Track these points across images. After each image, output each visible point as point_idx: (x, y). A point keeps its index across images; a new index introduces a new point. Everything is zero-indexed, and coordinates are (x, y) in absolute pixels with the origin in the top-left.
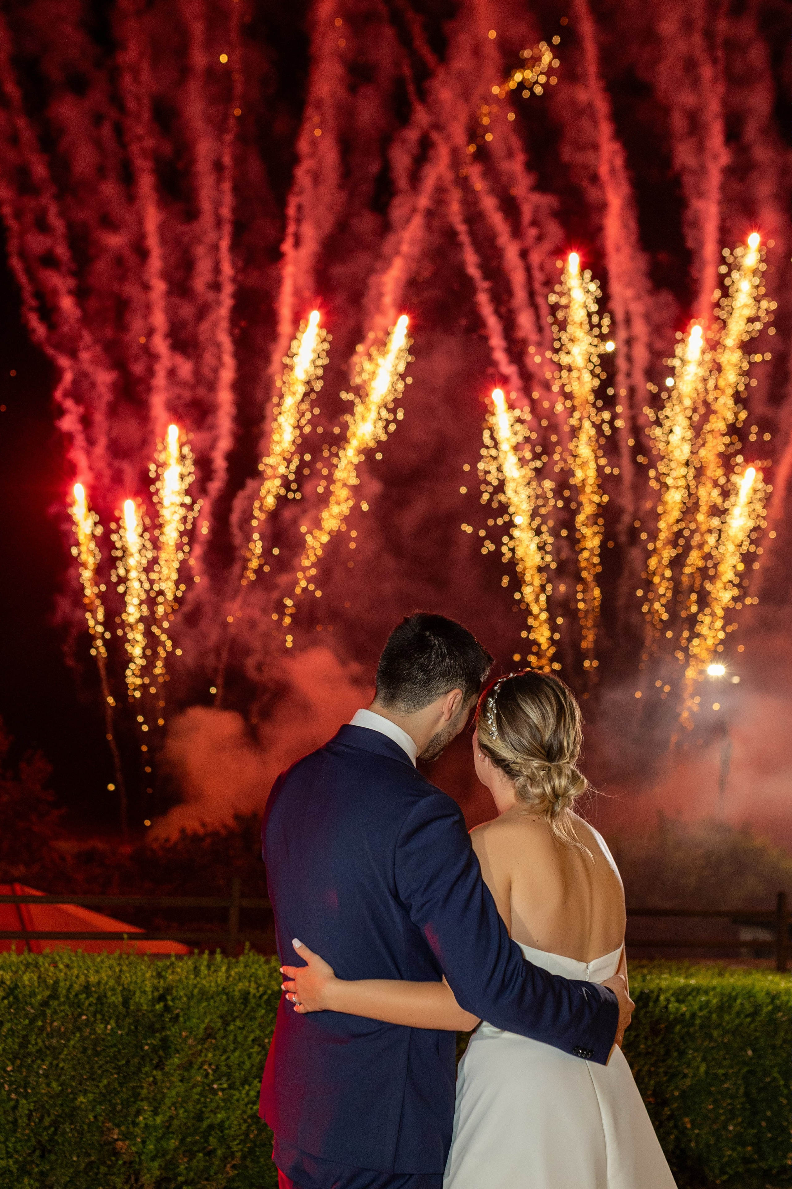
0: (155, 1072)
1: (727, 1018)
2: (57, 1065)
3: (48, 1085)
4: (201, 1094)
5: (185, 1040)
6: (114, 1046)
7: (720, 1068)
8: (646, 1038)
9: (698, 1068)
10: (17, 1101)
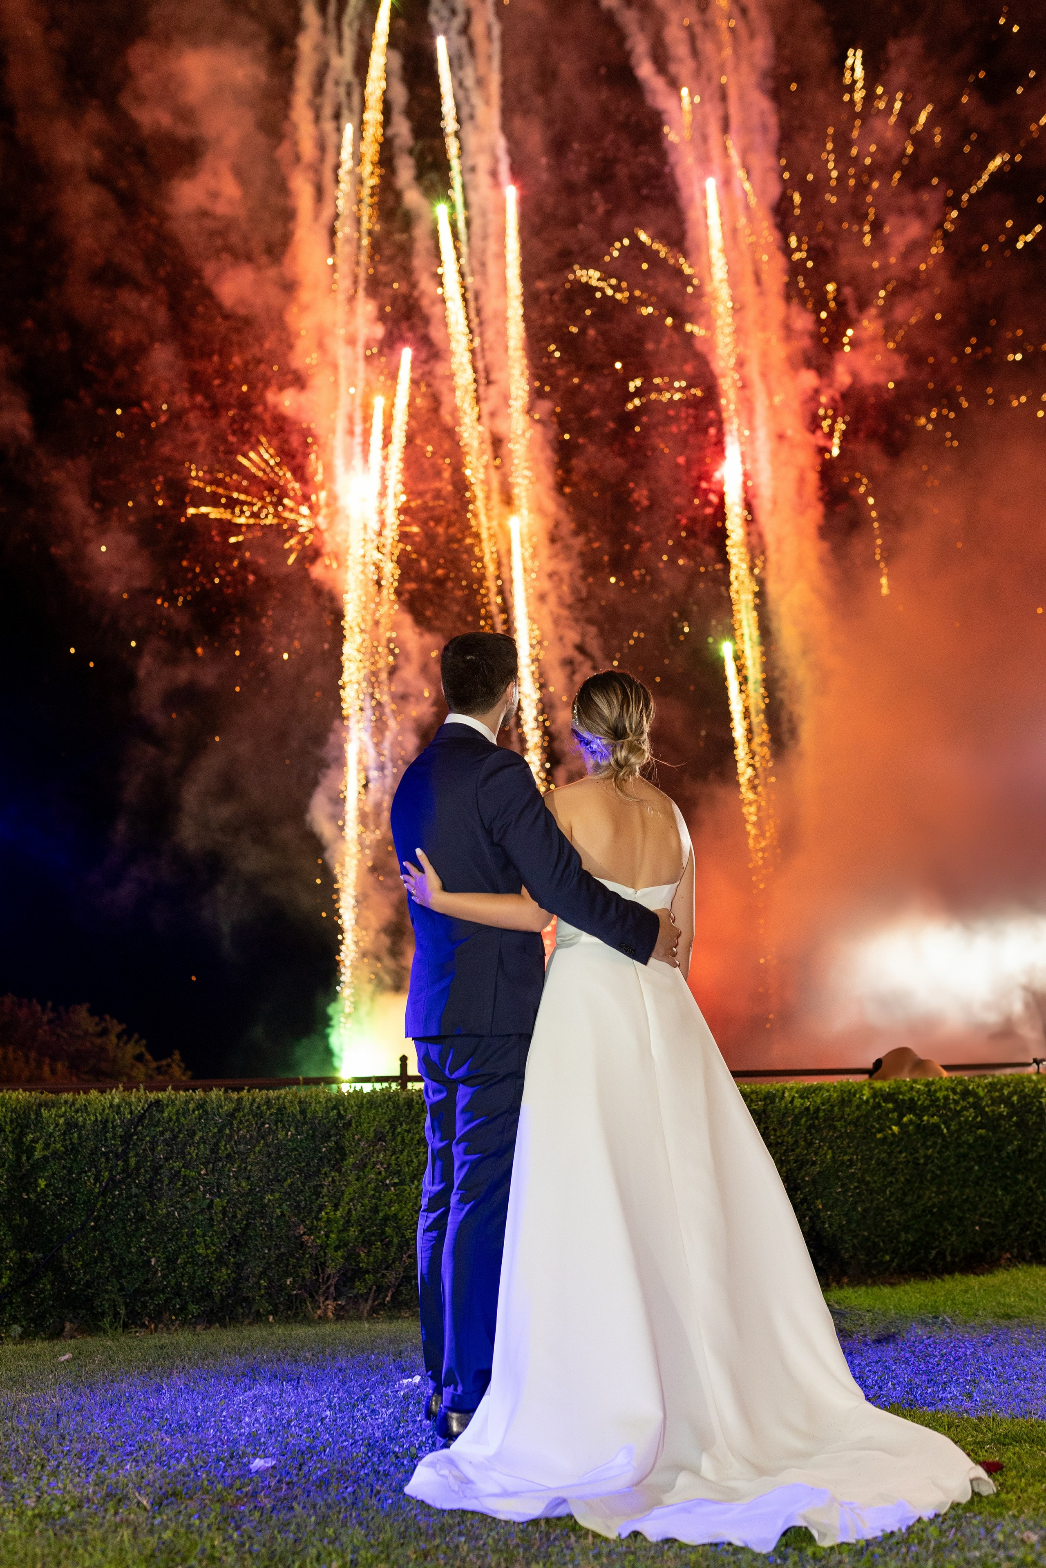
0: (333, 1174)
1: (848, 1110)
2: (245, 1168)
3: (239, 1185)
4: (375, 1190)
5: (358, 1144)
6: (295, 1149)
7: (845, 1154)
8: (775, 1130)
9: (825, 1154)
10: (212, 1201)
